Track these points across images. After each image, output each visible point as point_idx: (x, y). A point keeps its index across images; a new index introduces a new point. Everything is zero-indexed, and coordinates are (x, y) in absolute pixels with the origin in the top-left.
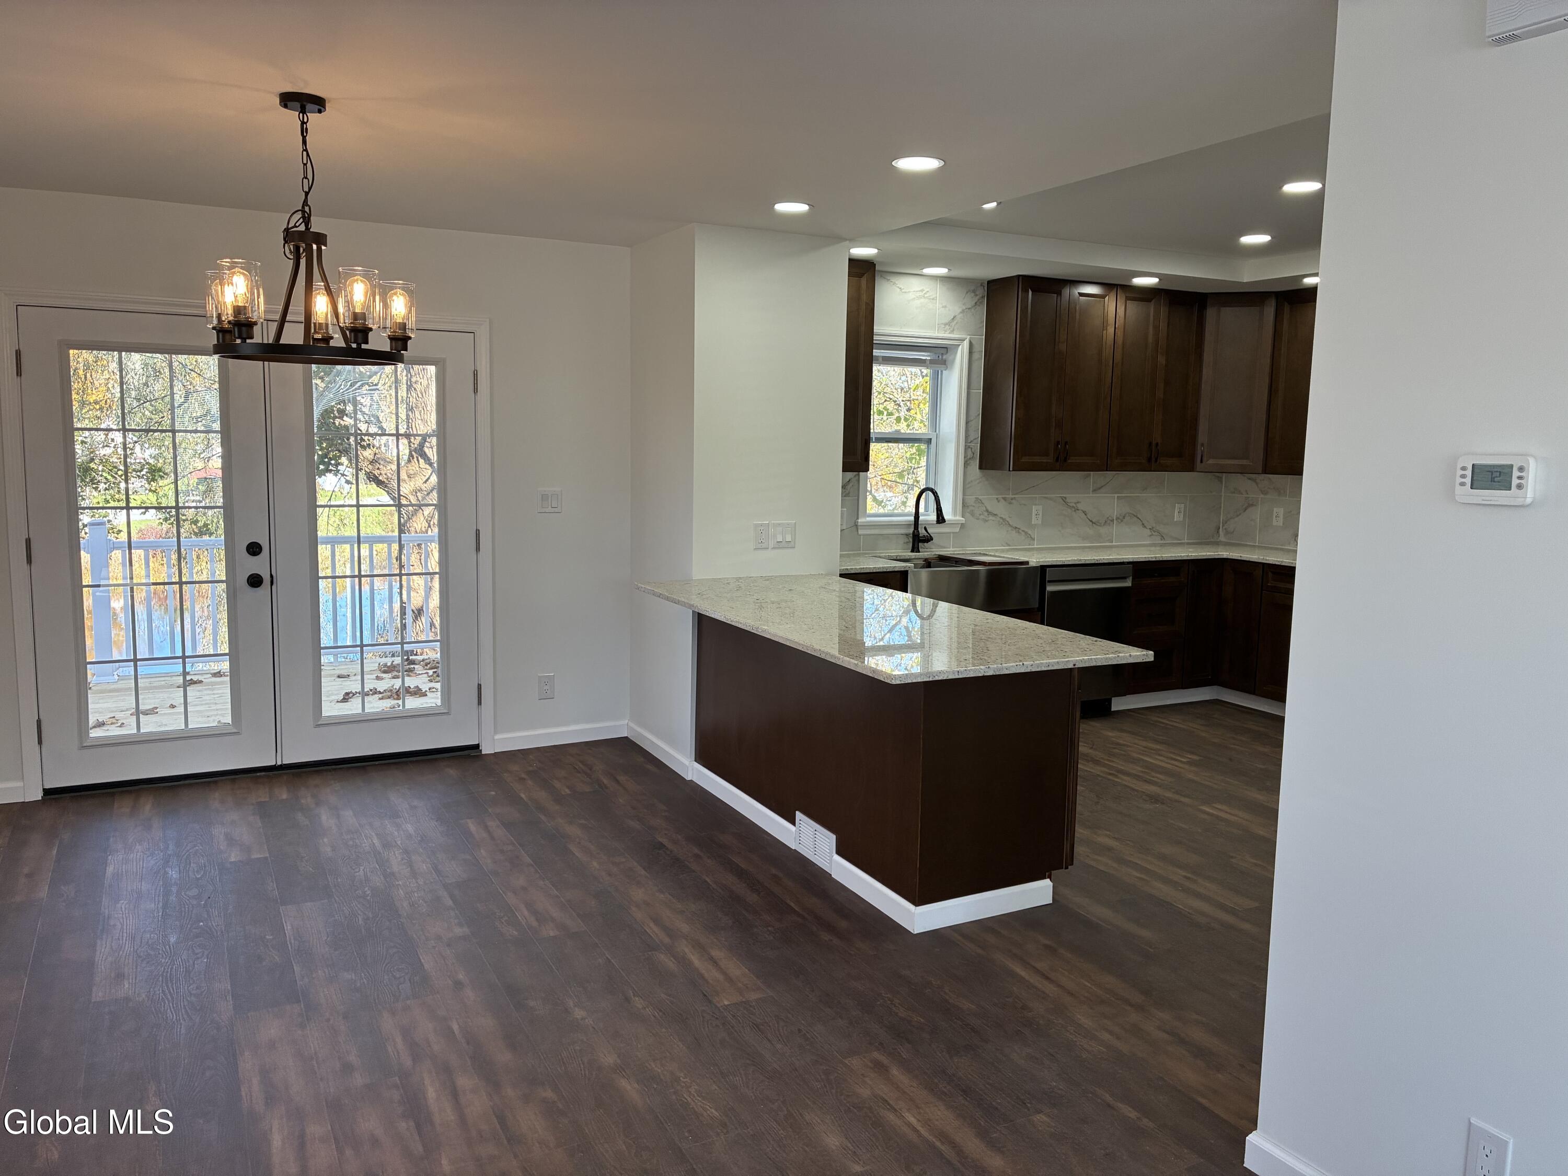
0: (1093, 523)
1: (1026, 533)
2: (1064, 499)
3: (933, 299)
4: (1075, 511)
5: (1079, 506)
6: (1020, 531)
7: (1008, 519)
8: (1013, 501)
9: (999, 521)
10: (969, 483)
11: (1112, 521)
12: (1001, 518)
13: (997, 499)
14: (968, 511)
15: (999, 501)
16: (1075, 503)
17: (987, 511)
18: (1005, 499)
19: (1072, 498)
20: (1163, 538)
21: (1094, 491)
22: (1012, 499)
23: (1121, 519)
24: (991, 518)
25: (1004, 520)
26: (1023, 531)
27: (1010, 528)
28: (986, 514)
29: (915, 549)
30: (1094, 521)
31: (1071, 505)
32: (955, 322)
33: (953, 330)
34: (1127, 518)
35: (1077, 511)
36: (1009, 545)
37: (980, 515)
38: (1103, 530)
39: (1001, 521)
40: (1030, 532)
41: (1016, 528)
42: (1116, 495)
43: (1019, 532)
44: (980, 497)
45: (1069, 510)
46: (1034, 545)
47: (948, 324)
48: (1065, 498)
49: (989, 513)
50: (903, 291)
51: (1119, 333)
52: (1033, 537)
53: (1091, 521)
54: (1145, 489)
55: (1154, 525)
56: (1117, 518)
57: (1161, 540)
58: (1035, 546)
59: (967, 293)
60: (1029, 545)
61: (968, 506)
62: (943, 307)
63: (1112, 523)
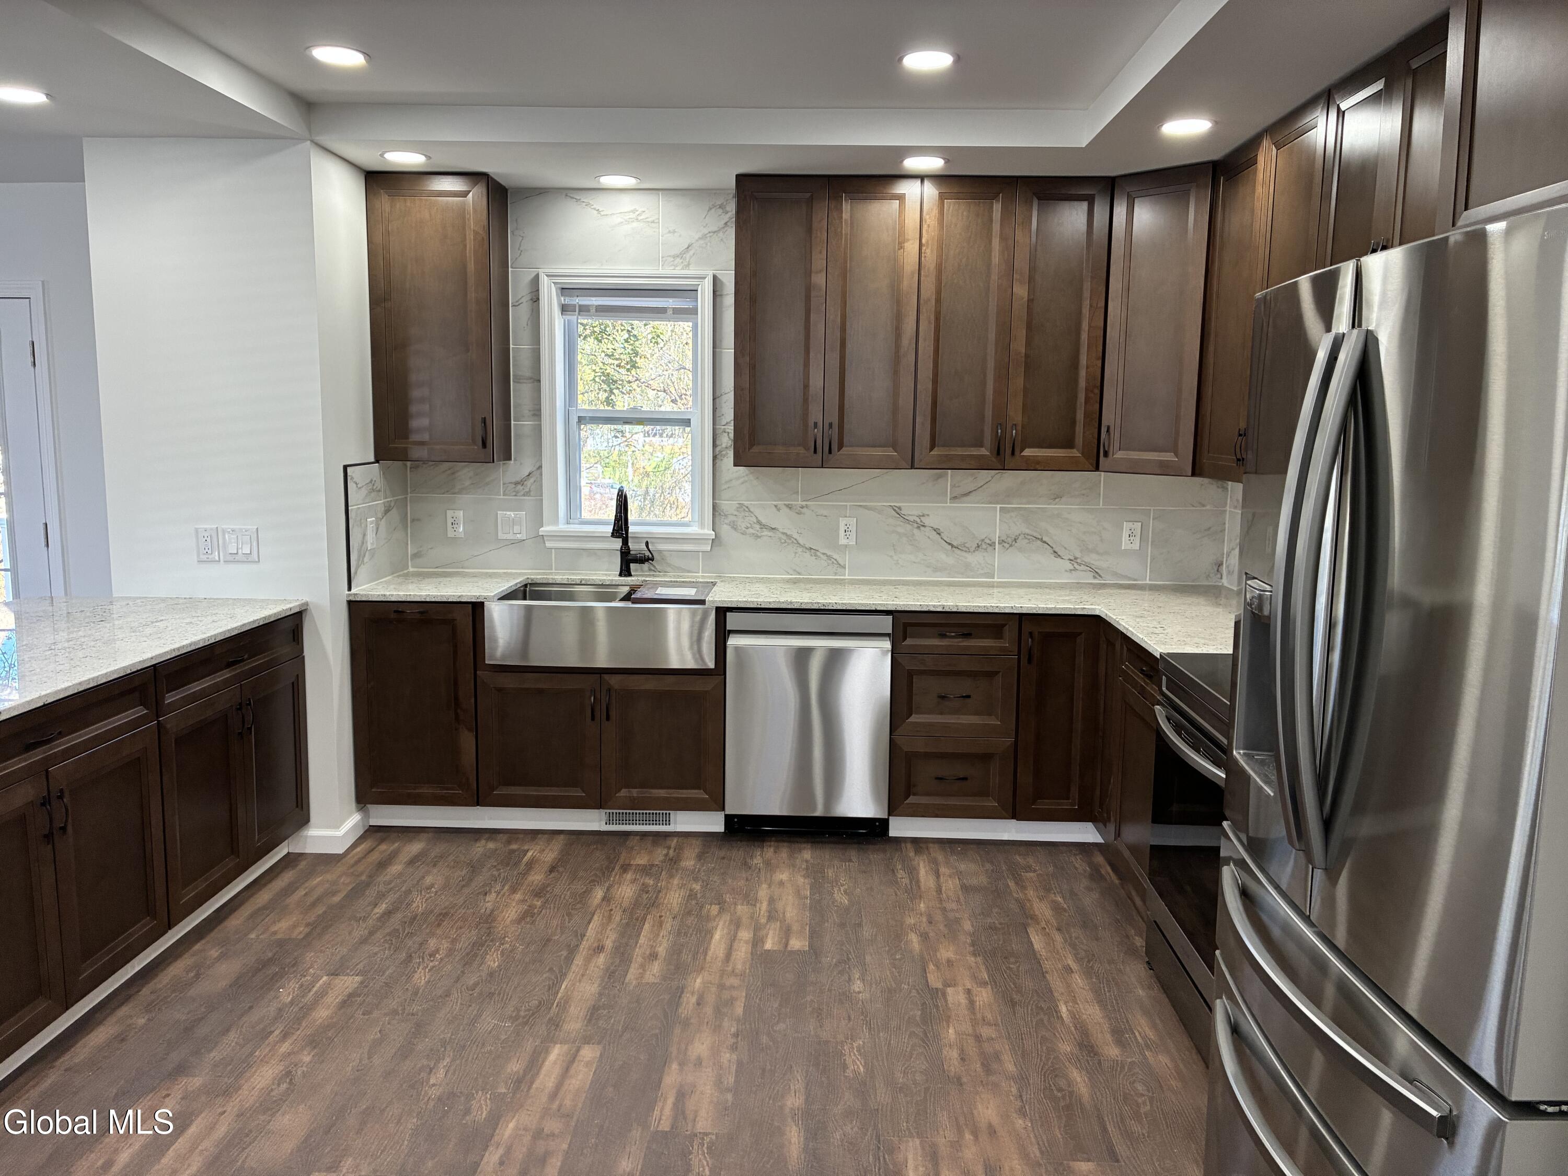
0: (952, 546)
1: (829, 557)
2: (898, 511)
3: (653, 222)
4: (918, 528)
5: (926, 521)
6: (818, 554)
7: (796, 536)
8: (805, 510)
9: (780, 539)
10: (726, 482)
11: (992, 545)
12: (783, 533)
13: (776, 506)
14: (726, 521)
15: (779, 510)
16: (919, 516)
17: (759, 522)
18: (789, 507)
19: (911, 509)
20: (1097, 574)
21: (954, 498)
22: (802, 507)
23: (1008, 543)
24: (766, 533)
25: (789, 537)
26: (824, 554)
27: (800, 550)
28: (758, 527)
29: (625, 571)
30: (955, 544)
31: (911, 518)
32: (691, 253)
33: (689, 265)
34: (1022, 542)
35: (922, 528)
36: (799, 574)
37: (747, 528)
38: (974, 559)
39: (784, 537)
40: (836, 556)
41: (811, 549)
42: (998, 506)
43: (816, 555)
44: (746, 503)
45: (908, 527)
46: (845, 575)
47: (681, 255)
48: (900, 508)
49: (763, 526)
50: (602, 213)
51: (928, 251)
52: (842, 564)
53: (949, 544)
54: (1057, 497)
55: (1078, 555)
56: (1002, 542)
57: (1095, 577)
58: (847, 577)
59: (710, 209)
60: (836, 574)
61: (726, 516)
62: (669, 232)
63: (990, 548)
